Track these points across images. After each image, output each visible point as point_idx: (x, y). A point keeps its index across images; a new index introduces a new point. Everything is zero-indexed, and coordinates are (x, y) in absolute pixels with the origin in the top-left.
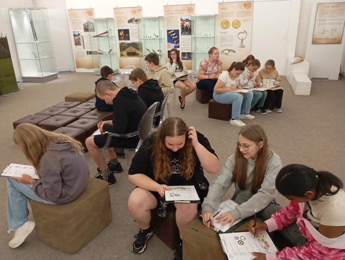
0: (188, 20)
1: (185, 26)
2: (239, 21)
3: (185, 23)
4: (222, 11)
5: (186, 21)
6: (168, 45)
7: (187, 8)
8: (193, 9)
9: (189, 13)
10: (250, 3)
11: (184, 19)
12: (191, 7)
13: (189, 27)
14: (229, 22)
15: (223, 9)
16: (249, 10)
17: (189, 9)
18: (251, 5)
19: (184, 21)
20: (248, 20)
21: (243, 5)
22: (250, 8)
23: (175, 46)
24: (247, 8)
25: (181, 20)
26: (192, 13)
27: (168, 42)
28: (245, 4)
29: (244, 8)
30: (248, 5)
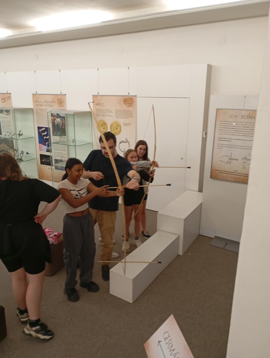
0: (59, 116)
1: (56, 124)
2: (119, 124)
3: (56, 119)
4: (98, 107)
5: (57, 117)
6: (40, 147)
7: (57, 100)
8: (64, 102)
9: (60, 106)
10: (132, 98)
11: (55, 114)
12: (61, 98)
13: (60, 125)
14: (106, 125)
15: (98, 104)
16: (130, 109)
17: (59, 101)
18: (133, 102)
19: (55, 117)
20: (130, 124)
21: (123, 100)
22: (132, 105)
23: (47, 149)
24: (128, 105)
25: (52, 114)
26: (63, 106)
27: (40, 142)
28: (125, 99)
29: (124, 105)
30: (130, 102)
